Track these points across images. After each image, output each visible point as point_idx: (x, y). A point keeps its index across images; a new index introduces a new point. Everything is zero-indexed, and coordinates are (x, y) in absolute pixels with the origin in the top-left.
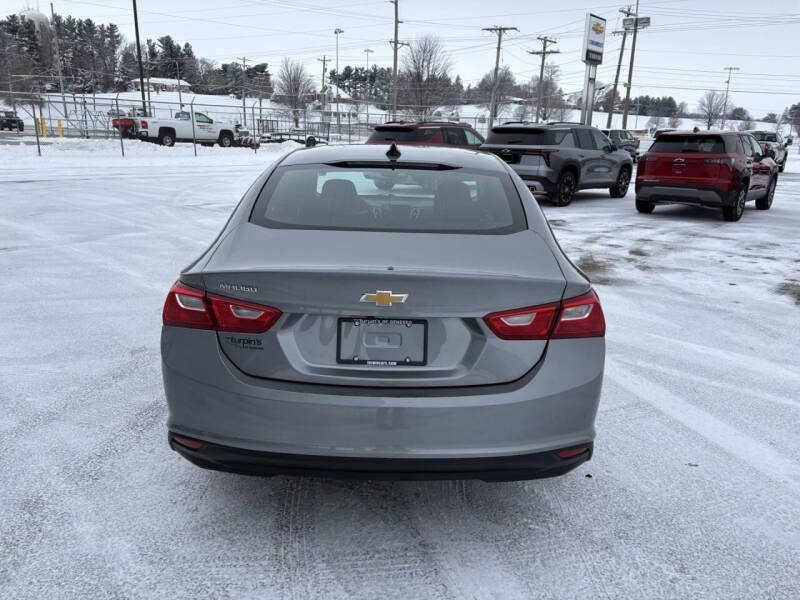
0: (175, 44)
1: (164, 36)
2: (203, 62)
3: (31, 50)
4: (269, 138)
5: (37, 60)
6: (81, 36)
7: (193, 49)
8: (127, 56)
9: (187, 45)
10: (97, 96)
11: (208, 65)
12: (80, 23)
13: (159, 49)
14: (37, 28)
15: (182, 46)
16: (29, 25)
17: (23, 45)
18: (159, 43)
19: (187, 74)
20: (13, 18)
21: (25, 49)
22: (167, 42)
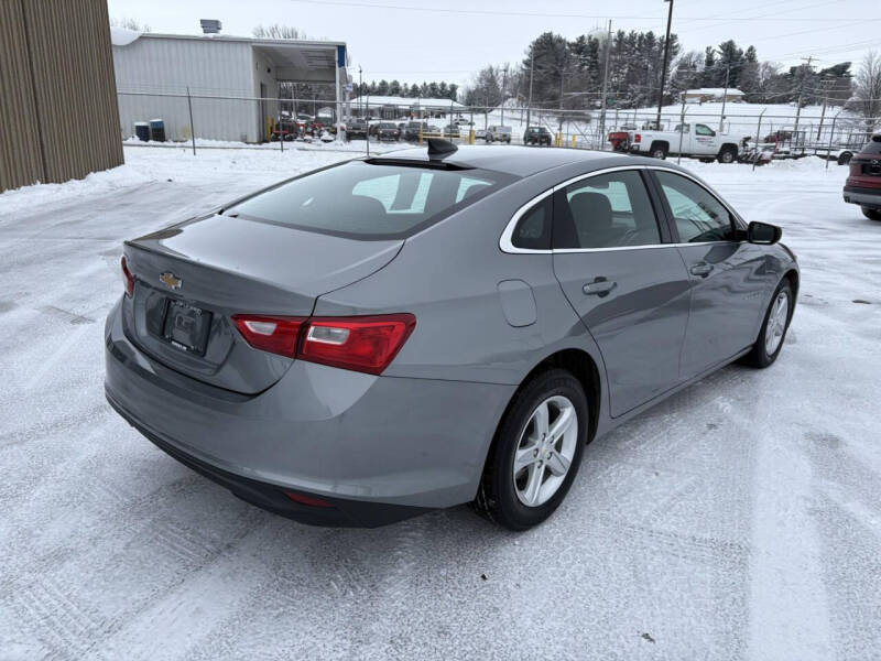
0: (737, 49)
1: (726, 41)
2: (766, 66)
3: (591, 67)
4: (787, 153)
5: (593, 77)
6: (639, 51)
7: (757, 53)
8: (683, 65)
9: (751, 49)
10: (639, 111)
11: (771, 69)
12: (641, 37)
13: (717, 57)
14: (601, 47)
15: (745, 50)
16: (594, 44)
17: (584, 65)
18: (719, 50)
19: (743, 82)
20: (582, 38)
21: (586, 67)
22: (728, 48)
